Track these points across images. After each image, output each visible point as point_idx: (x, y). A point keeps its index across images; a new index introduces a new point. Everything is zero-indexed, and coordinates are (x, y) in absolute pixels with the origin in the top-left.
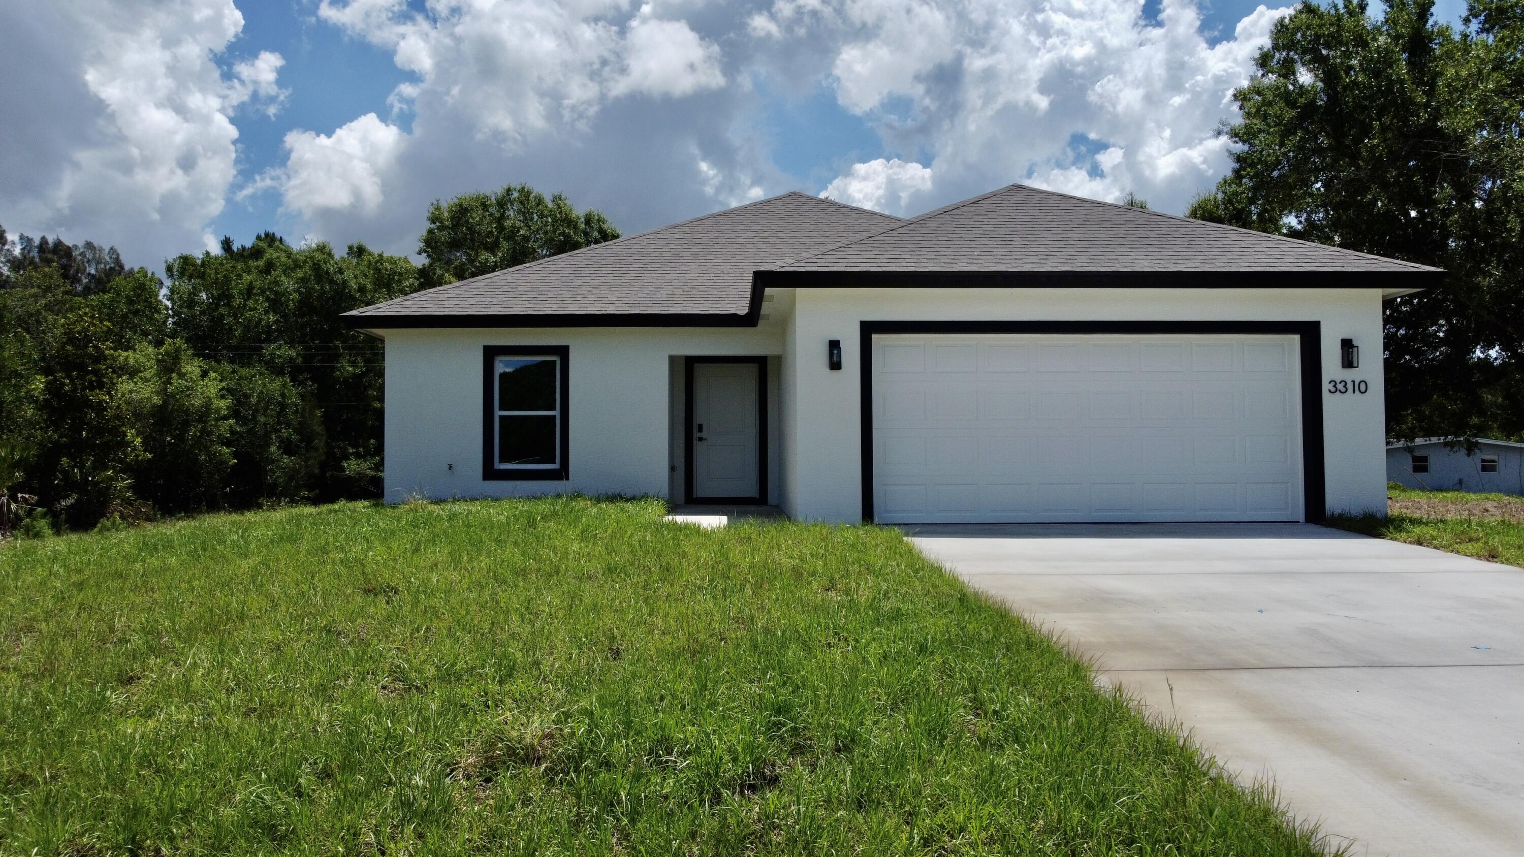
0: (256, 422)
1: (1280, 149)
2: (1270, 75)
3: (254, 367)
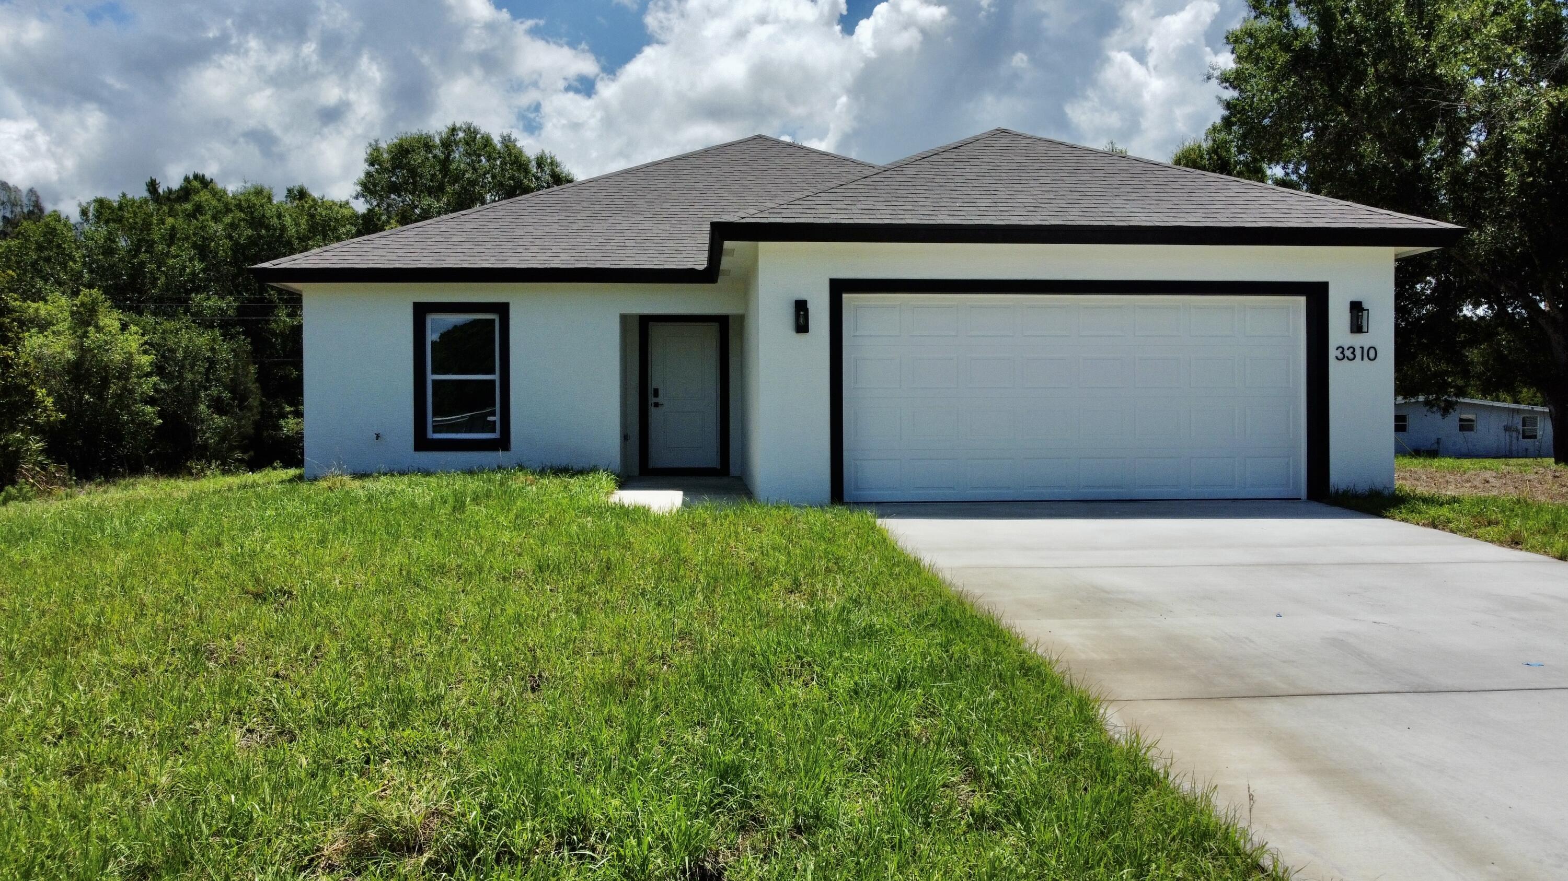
0: (184, 379)
1: (1272, 95)
2: (1263, 17)
3: (179, 320)
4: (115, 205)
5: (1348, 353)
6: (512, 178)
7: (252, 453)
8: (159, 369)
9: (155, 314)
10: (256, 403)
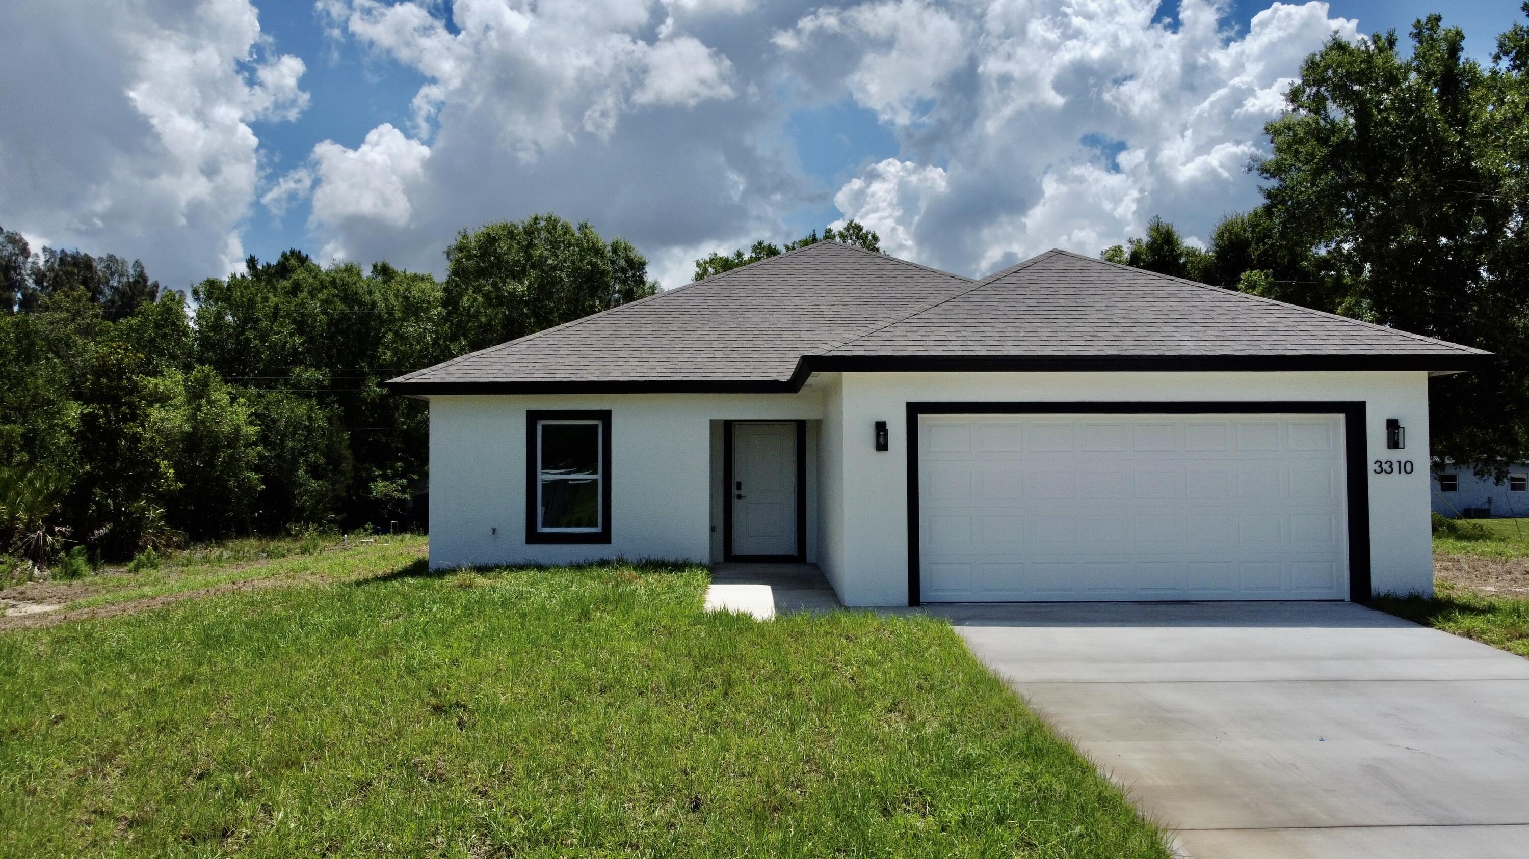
0: (284, 447)
1: (1311, 187)
2: (1301, 109)
3: (281, 391)
4: (226, 285)
5: (1386, 467)
6: (590, 263)
7: (345, 515)
8: (264, 439)
9: (258, 386)
10: (350, 468)
